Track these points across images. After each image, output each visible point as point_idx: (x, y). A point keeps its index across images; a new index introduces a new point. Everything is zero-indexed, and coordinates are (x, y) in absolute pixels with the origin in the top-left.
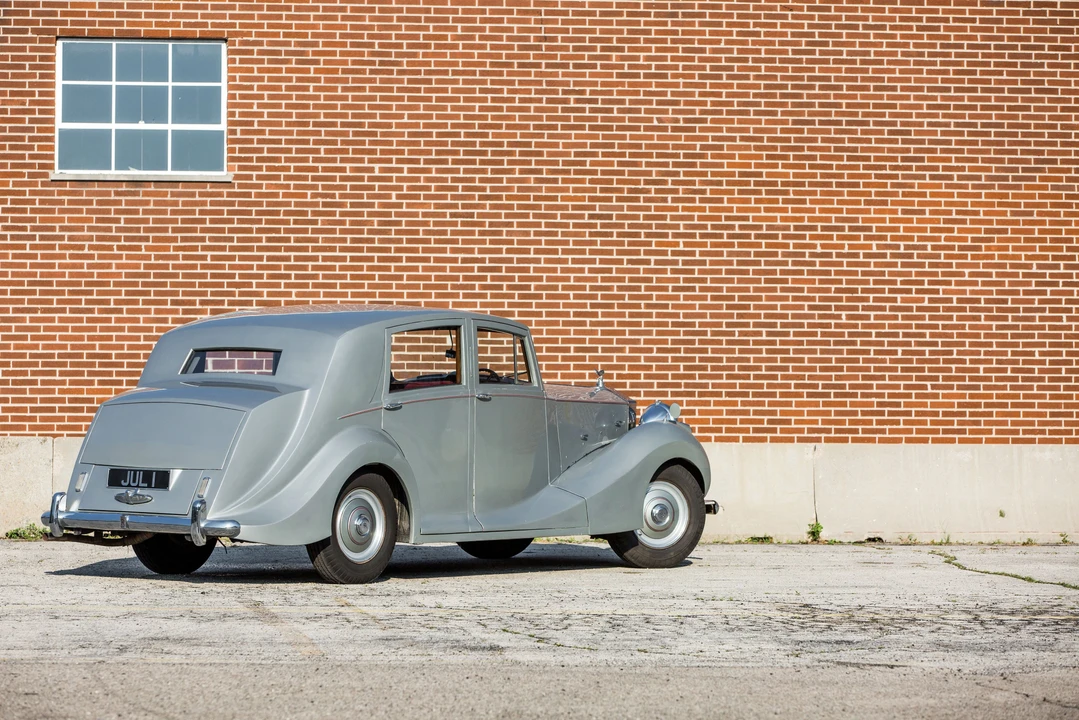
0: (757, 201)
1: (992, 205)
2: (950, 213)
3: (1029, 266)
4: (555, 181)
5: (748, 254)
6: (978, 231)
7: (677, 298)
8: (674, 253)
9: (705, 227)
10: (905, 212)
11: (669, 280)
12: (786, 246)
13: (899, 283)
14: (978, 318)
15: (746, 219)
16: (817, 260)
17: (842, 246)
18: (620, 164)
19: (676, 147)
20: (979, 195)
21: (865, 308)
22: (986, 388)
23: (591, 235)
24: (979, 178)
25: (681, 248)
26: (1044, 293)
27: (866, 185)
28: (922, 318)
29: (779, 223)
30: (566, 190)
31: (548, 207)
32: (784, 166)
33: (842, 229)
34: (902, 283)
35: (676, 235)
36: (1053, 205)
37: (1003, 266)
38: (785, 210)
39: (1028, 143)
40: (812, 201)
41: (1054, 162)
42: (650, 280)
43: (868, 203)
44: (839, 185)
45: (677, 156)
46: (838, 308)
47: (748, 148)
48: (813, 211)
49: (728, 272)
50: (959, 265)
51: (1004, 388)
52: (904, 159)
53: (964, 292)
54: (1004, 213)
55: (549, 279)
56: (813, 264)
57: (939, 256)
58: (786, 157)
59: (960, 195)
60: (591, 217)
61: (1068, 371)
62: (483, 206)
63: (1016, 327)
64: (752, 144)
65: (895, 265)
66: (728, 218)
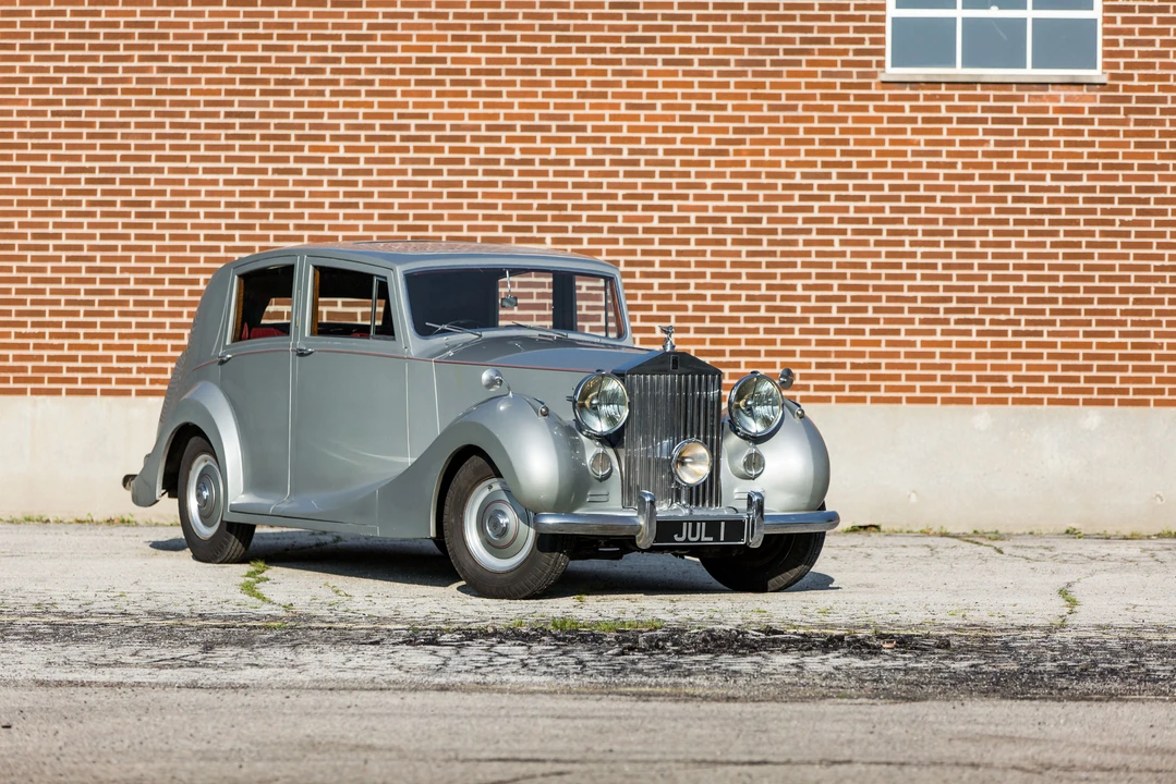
0: (439, 94)
1: (744, 96)
2: (688, 107)
3: (791, 176)
4: (184, 70)
5: (427, 161)
6: (725, 130)
7: (336, 217)
8: (332, 160)
9: (372, 127)
10: (629, 107)
11: (325, 194)
12: (476, 150)
13: (620, 197)
14: (723, 242)
15: (425, 116)
16: (516, 169)
17: (547, 151)
18: (266, 48)
19: (336, 26)
20: (726, 85)
21: (575, 230)
22: (732, 331)
23: (228, 137)
24: (727, 63)
25: (342, 154)
26: (810, 209)
27: (579, 73)
28: (651, 242)
29: (466, 121)
30: (197, 81)
31: (173, 104)
32: (475, 49)
33: (548, 128)
34: (626, 197)
35: (334, 138)
36: (824, 97)
37: (757, 175)
38: (475, 105)
39: (793, 18)
40: (510, 94)
41: (826, 41)
42: (301, 194)
43: (582, 95)
44: (545, 72)
45: (338, 37)
46: (540, 229)
47: (429, 27)
48: (510, 106)
49: (401, 184)
50: (698, 175)
51: (756, 331)
52: (629, 39)
53: (705, 209)
54: (759, 108)
55: (174, 193)
56: (510, 173)
57: (672, 163)
58: (477, 38)
59: (702, 85)
60: (228, 115)
61: (840, 310)
62: (93, 102)
63: (773, 254)
64: (434, 22)
65: (615, 174)
66: (401, 116)
